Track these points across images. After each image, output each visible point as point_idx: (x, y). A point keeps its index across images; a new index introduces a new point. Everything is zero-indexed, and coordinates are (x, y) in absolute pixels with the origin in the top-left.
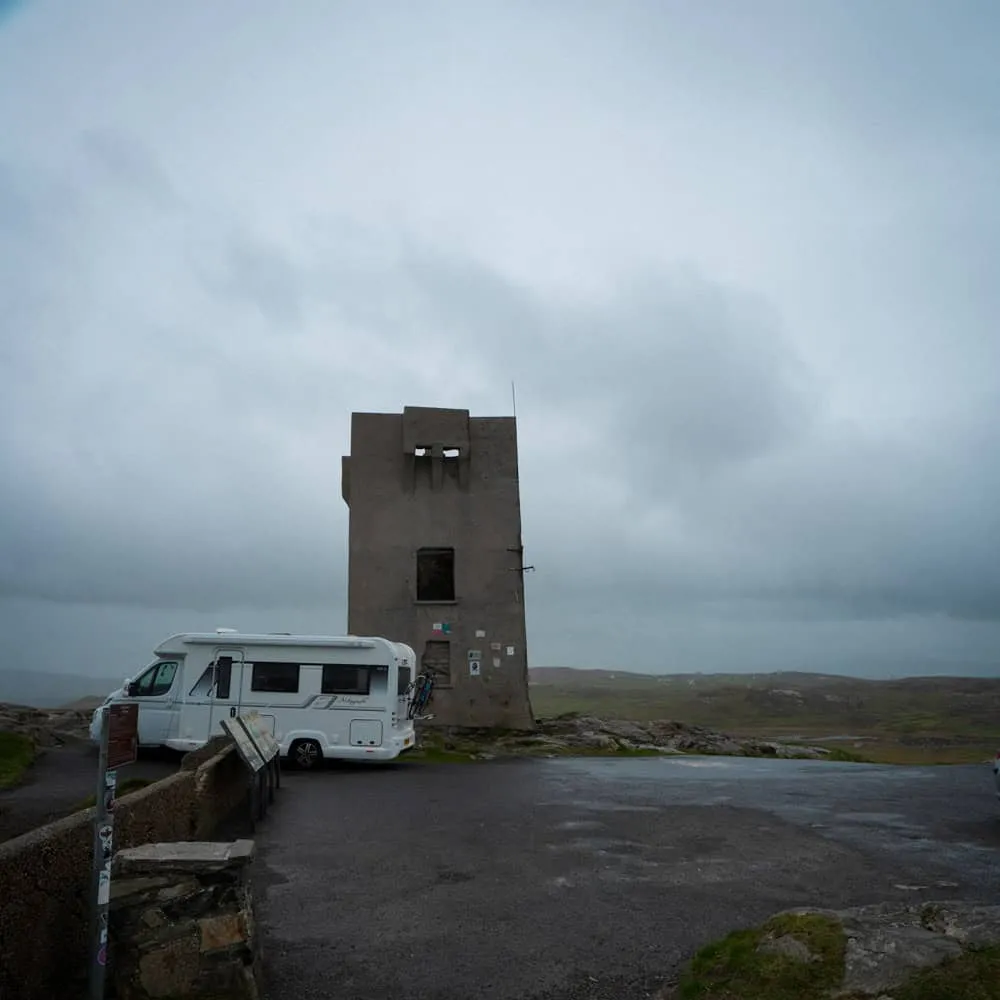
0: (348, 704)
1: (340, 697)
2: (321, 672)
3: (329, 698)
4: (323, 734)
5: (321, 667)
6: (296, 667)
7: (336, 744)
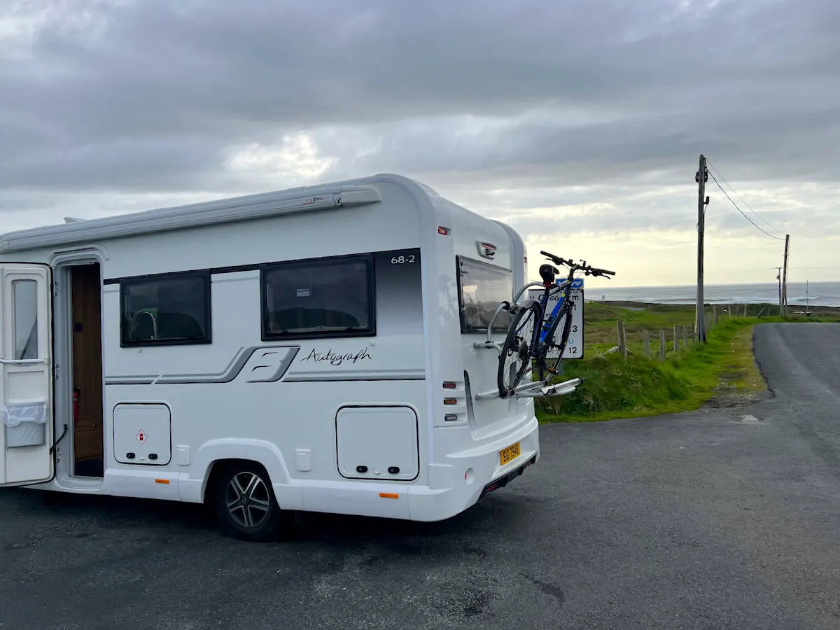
0: (326, 366)
1: (306, 346)
2: (256, 285)
3: (280, 351)
4: (275, 449)
5: (257, 273)
6: (202, 279)
7: (303, 473)
